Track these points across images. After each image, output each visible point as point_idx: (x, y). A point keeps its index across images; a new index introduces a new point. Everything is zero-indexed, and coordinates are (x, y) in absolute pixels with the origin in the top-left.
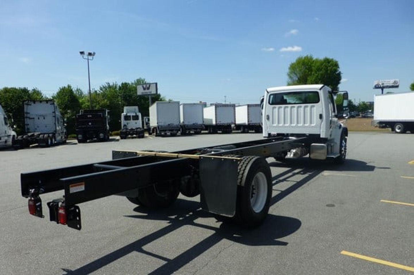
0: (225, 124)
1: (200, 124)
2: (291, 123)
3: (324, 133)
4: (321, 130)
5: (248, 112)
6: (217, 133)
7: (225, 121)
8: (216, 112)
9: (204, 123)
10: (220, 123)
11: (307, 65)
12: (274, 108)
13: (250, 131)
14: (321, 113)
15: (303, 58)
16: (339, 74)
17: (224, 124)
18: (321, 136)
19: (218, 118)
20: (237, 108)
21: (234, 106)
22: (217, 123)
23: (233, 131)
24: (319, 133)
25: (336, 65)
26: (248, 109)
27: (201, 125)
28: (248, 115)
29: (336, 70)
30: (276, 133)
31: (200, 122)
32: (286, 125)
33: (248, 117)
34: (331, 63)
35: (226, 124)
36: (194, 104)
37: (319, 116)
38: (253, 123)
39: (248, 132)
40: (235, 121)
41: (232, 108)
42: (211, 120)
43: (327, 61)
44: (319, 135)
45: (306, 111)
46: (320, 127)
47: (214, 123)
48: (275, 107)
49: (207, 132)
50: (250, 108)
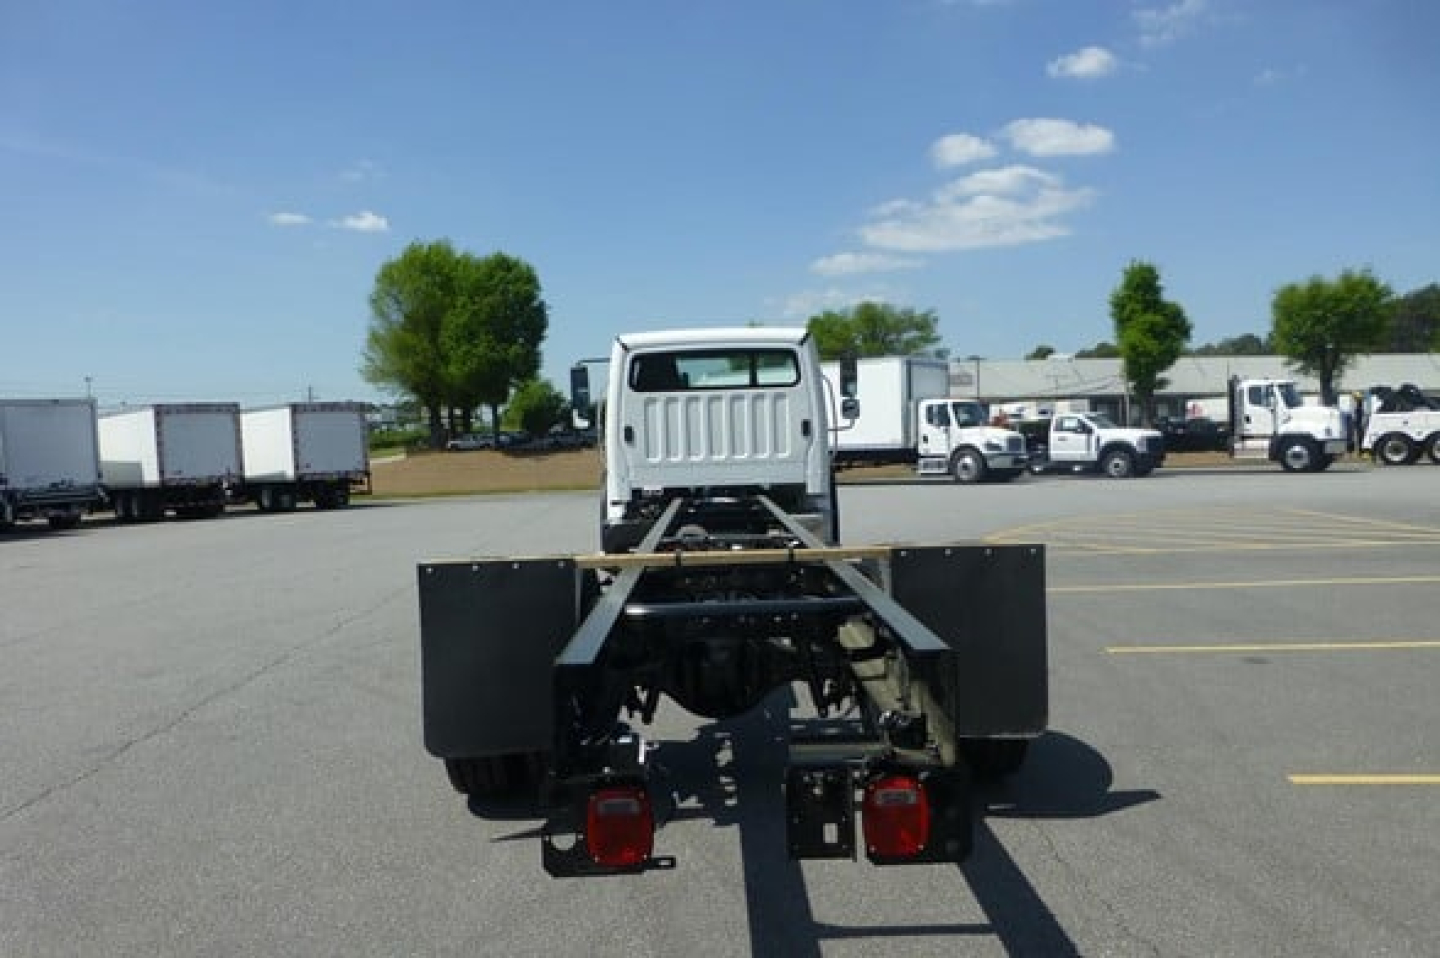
0: (198, 480)
1: (87, 488)
2: (711, 451)
3: (818, 481)
4: (809, 472)
5: (295, 432)
6: (163, 519)
7: (199, 468)
8: (159, 434)
9: (105, 481)
10: (178, 477)
11: (439, 273)
12: (648, 402)
13: (300, 505)
14: (806, 417)
15: (425, 249)
16: (540, 310)
17: (195, 481)
18: (810, 490)
19: (168, 461)
20: (244, 418)
21: (234, 410)
22: (168, 476)
23: (229, 508)
24: (800, 480)
25: (530, 279)
26: (294, 423)
27: (91, 490)
28: (295, 442)
29: (531, 297)
30: (659, 487)
31: (84, 478)
32: (694, 459)
33: (296, 452)
34: (514, 272)
35: (205, 483)
36: (56, 402)
37: (799, 428)
38: (315, 474)
39: (292, 509)
40: (241, 467)
41: (226, 419)
42: (137, 467)
43: (504, 264)
44: (802, 487)
45: (758, 411)
46: (805, 463)
47: (151, 476)
48: (654, 401)
49: (111, 515)
50: (301, 417)
